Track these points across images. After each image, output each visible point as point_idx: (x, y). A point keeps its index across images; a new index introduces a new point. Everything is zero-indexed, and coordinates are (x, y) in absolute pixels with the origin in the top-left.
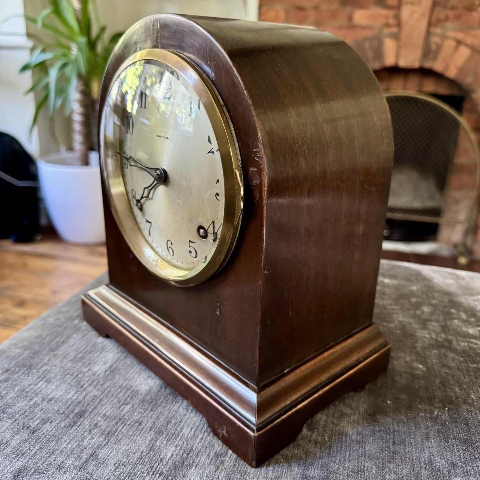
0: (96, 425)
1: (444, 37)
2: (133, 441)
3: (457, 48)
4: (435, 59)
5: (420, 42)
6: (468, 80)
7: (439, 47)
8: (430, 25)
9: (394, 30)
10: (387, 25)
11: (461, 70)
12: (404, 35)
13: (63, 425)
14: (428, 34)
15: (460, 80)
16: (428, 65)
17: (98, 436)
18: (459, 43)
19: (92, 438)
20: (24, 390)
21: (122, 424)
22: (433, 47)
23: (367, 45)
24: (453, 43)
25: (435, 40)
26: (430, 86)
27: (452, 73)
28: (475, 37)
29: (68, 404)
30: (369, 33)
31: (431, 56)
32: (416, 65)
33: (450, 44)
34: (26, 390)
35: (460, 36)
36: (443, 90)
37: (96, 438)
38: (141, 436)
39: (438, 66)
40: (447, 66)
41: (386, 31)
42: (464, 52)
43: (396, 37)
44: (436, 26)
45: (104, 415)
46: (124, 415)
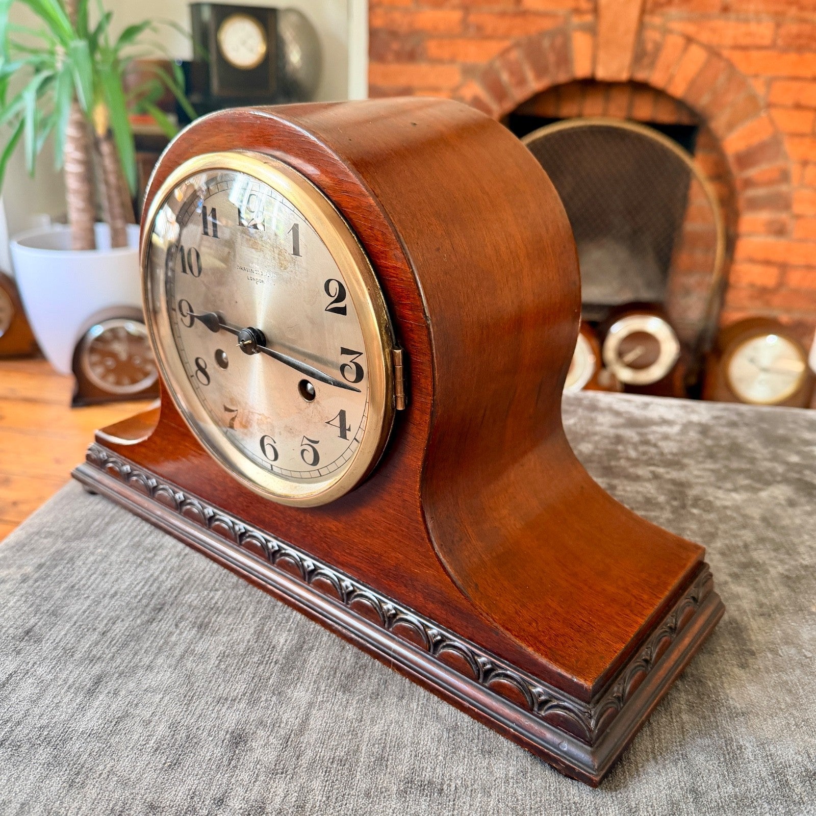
0: (182, 617)
1: (666, 31)
2: (233, 630)
3: (685, 49)
4: (652, 65)
5: (630, 39)
6: (703, 101)
7: (658, 47)
8: (643, 12)
9: (589, 18)
10: (577, 11)
11: (692, 84)
12: (604, 27)
13: (139, 621)
14: (641, 26)
15: (691, 100)
16: (641, 76)
17: (188, 629)
18: (689, 40)
19: (181, 633)
20: (73, 587)
21: (216, 613)
22: (650, 47)
23: (546, 43)
24: (680, 41)
25: (652, 36)
26: (645, 109)
27: (678, 89)
28: (714, 30)
29: (139, 597)
30: (547, 24)
31: (646, 61)
32: (624, 76)
33: (674, 42)
34: (77, 587)
35: (691, 29)
36: (666, 116)
37: (186, 632)
38: (243, 624)
39: (657, 78)
40: (671, 79)
41: (576, 20)
42: (697, 55)
43: (592, 30)
44: (652, 12)
45: (190, 606)
46: (216, 603)
